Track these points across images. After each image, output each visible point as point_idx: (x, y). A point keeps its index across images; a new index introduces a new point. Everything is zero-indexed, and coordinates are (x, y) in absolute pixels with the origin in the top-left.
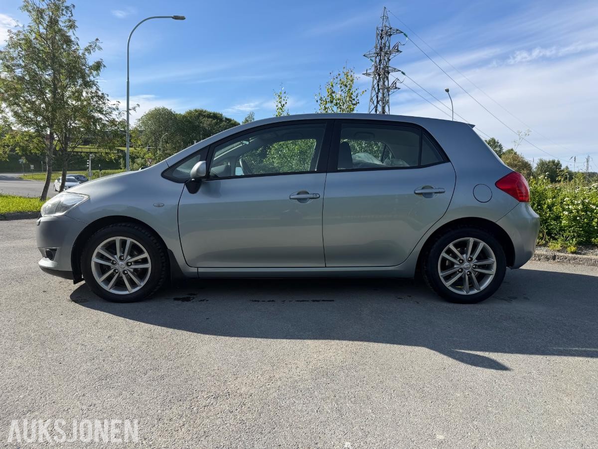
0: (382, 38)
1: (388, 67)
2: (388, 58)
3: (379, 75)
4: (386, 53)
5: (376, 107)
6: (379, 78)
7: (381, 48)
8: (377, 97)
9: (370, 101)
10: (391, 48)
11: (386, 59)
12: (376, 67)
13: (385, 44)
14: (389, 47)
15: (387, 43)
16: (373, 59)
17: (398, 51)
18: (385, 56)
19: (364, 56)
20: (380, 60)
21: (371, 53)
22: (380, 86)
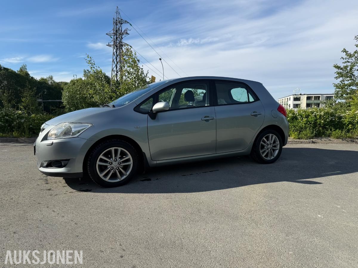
0: (117, 25)
1: (122, 42)
2: (121, 37)
3: (117, 47)
4: (120, 34)
5: (116, 66)
6: (117, 48)
7: (116, 30)
8: (117, 60)
9: (113, 62)
10: (123, 32)
11: (120, 38)
12: (114, 41)
13: (119, 29)
14: (121, 30)
15: (120, 28)
16: (112, 37)
17: (127, 33)
18: (119, 35)
19: (107, 34)
20: (117, 38)
21: (111, 33)
22: (118, 53)
